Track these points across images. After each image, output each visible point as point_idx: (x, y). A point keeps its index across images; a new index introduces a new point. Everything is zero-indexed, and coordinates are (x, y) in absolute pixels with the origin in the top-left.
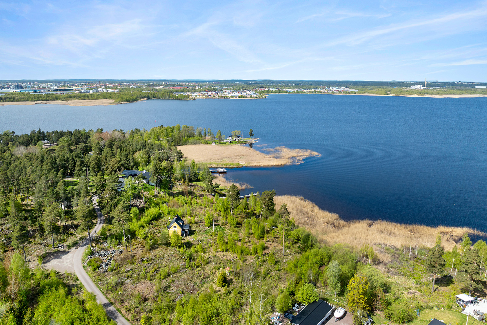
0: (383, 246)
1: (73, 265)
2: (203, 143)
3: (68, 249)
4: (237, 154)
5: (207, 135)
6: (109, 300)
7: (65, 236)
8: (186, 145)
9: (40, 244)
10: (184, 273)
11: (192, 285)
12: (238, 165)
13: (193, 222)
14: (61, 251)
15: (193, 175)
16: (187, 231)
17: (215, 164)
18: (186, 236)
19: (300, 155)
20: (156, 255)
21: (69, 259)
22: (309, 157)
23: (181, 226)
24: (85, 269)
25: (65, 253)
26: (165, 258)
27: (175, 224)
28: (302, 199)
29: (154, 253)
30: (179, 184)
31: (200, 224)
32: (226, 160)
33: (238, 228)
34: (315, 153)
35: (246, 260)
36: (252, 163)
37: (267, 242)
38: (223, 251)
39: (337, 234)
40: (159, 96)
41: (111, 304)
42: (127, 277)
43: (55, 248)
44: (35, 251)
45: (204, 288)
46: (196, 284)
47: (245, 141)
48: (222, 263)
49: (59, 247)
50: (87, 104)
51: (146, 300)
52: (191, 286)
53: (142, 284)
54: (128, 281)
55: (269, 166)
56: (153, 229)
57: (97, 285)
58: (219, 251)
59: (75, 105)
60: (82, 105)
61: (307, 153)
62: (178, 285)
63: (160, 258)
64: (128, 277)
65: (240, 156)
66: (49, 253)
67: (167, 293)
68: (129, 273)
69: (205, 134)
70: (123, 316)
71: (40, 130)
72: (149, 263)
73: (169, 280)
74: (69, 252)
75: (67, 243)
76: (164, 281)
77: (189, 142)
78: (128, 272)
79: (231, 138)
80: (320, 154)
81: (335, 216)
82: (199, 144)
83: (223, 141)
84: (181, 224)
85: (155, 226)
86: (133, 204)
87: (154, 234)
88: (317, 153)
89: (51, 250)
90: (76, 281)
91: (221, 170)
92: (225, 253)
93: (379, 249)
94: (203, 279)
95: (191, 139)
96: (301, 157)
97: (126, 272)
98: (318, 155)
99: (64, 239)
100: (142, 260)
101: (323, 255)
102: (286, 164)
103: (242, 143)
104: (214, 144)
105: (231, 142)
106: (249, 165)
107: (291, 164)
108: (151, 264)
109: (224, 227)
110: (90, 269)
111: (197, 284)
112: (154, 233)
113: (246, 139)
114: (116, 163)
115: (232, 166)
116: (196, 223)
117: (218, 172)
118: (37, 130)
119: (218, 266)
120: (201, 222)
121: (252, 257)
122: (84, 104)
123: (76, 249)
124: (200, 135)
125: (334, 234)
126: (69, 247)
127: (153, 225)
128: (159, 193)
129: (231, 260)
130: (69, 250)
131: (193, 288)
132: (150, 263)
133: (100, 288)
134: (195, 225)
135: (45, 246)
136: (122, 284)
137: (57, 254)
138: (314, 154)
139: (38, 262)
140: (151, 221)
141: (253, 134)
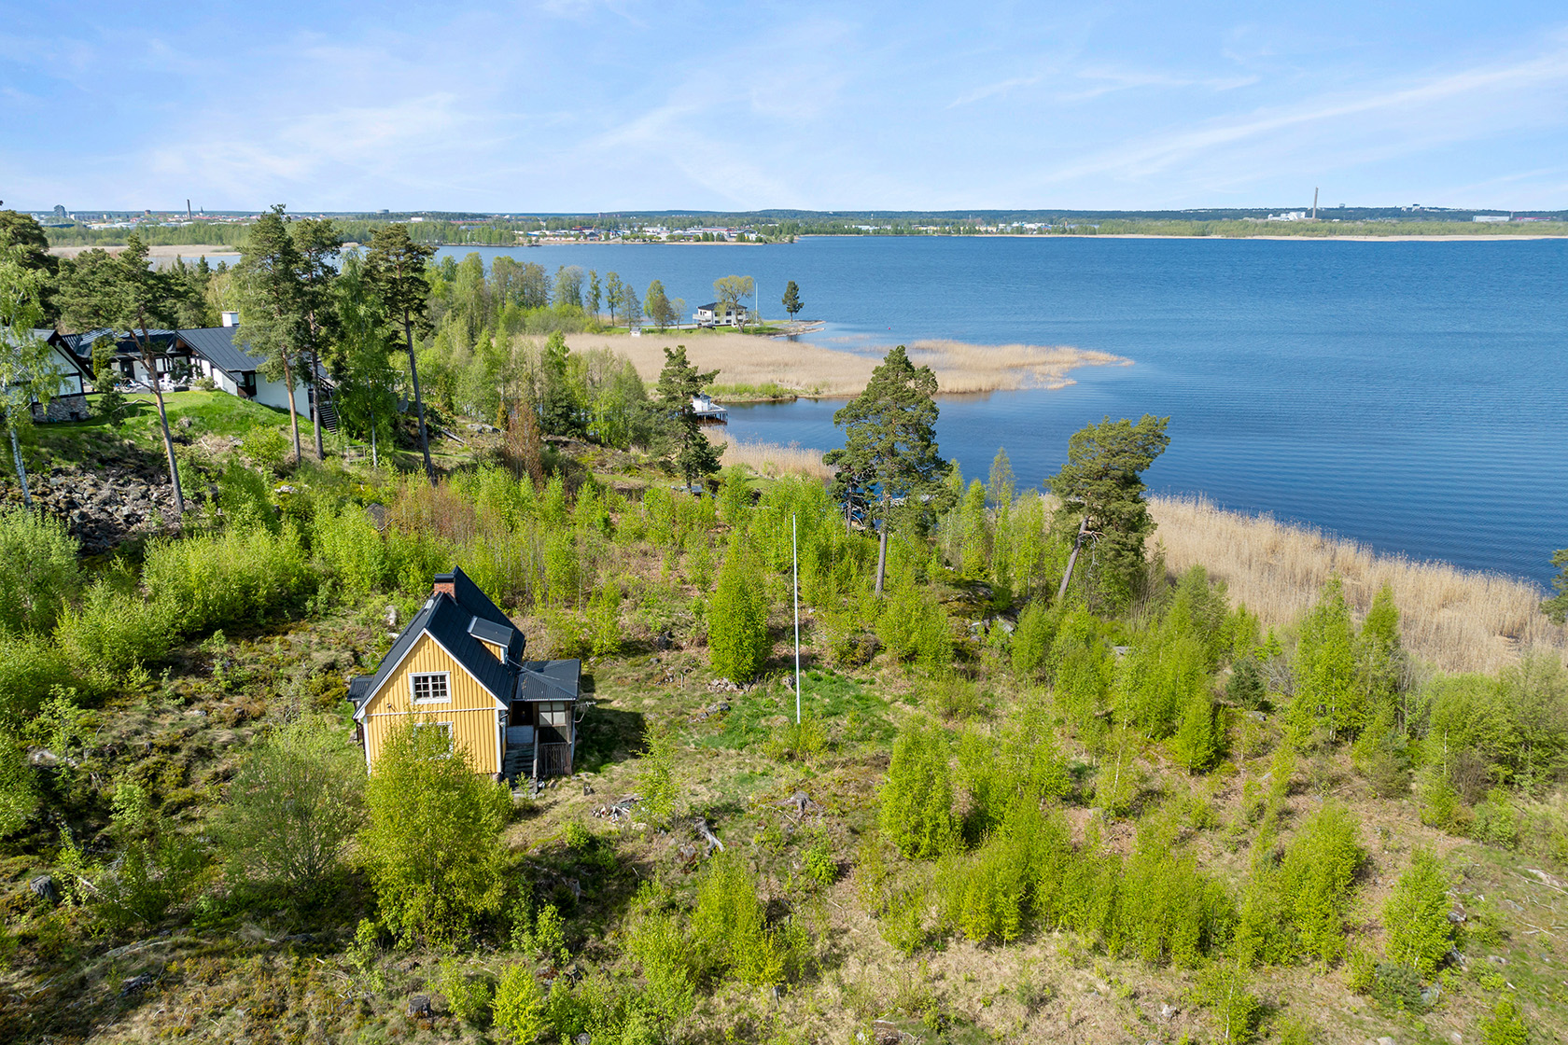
2: (587, 328)
5: (603, 303)
12: (773, 391)
13: (603, 640)
16: (559, 719)
18: (550, 771)
23: (499, 677)
27: (433, 657)
30: (477, 427)
31: (664, 655)
38: (994, 939)
56: (194, 713)
69: (597, 296)
79: (709, 313)
82: (573, 331)
84: (500, 654)
85: (235, 687)
86: (72, 504)
87: (202, 774)
91: (700, 407)
95: (534, 315)
98: (1120, 362)
103: (758, 332)
104: (635, 334)
105: (710, 327)
109: (857, 675)
112: (204, 754)
115: (746, 398)
116: (630, 649)
120: (667, 645)
124: (574, 298)
127: (206, 674)
134: (623, 666)
141: (799, 301)
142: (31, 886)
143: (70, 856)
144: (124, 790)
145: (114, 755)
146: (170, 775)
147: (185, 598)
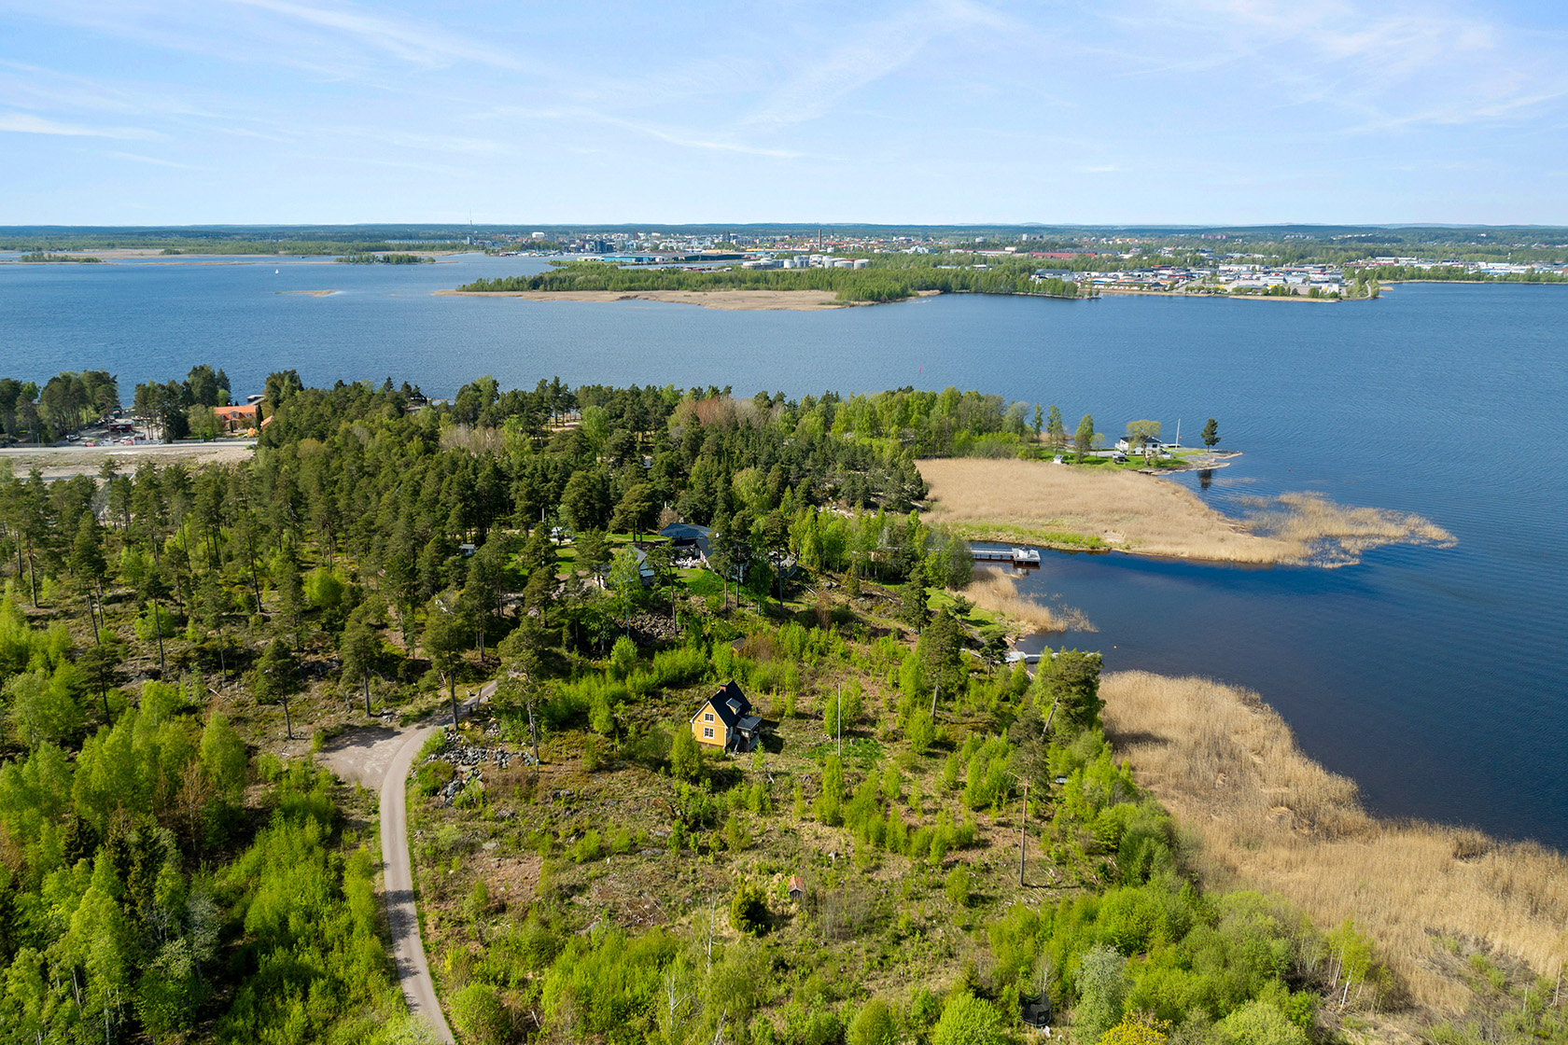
0: (1470, 948)
1: (386, 769)
3: (401, 726)
4: (1117, 505)
6: (416, 885)
7: (407, 690)
8: (963, 456)
9: (342, 699)
10: (650, 860)
11: (652, 899)
12: (1093, 543)
14: (383, 726)
15: (905, 561)
16: (747, 735)
17: (1017, 530)
18: (742, 749)
19: (1362, 531)
20: (600, 790)
21: (388, 750)
22: (1397, 546)
23: (732, 720)
24: (407, 788)
25: (389, 733)
26: (621, 804)
27: (712, 710)
28: (1250, 703)
29: (602, 780)
30: (828, 584)
31: (812, 721)
32: (1066, 521)
33: (933, 760)
34: (1434, 532)
35: (878, 867)
36: (1151, 543)
37: (1000, 824)
39: (1294, 856)
40: (982, 281)
41: (415, 896)
42: (490, 833)
43: (371, 715)
44: (323, 716)
45: (684, 920)
46: (670, 901)
47: (1179, 459)
48: (794, 858)
49: (383, 714)
50: (754, 304)
51: (502, 909)
52: (647, 902)
53: (520, 863)
54: (490, 845)
55: (1210, 560)
56: (654, 710)
57: (411, 838)
58: (813, 820)
59: (720, 306)
60: (739, 305)
61: (1393, 531)
62: (611, 891)
63: (608, 800)
64: (494, 835)
65: (1126, 511)
66: (352, 727)
67: (570, 904)
68: (502, 825)
69: (1039, 425)
70: (422, 937)
71: (557, 380)
72: (569, 809)
73: (594, 869)
74: (399, 733)
75: (408, 709)
76: (581, 868)
77: (972, 449)
78: (503, 819)
79: (1127, 445)
80: (1454, 538)
81: (1343, 786)
82: (1008, 456)
83: (1092, 453)
84: (735, 711)
86: (642, 627)
88: (1443, 531)
89: (360, 719)
90: (369, 814)
91: (1022, 555)
92: (827, 830)
93: (1440, 955)
94: (698, 892)
95: (984, 440)
96: (1359, 543)
97: (496, 820)
98: (1443, 542)
99: (404, 698)
100: (556, 796)
101: (1153, 919)
102: (1280, 561)
103: (1161, 465)
104: (1057, 461)
105: (1122, 459)
106: (1137, 549)
107: (1301, 563)
108: (575, 811)
109: (887, 745)
110: (417, 788)
111: (673, 903)
113: (1184, 453)
114: (636, 501)
115: (1070, 547)
116: (799, 716)
117: (1011, 559)
118: (551, 381)
119: (773, 864)
120: (816, 718)
121: (907, 863)
122: (748, 304)
123: (419, 728)
124: (1020, 427)
125: (1283, 853)
126: (406, 720)
128: (739, 605)
129: (832, 855)
130: (402, 730)
131: (653, 909)
132: (574, 807)
133: (412, 846)
134: (793, 722)
135: (352, 707)
136: (472, 848)
137: (369, 734)
138: (1424, 537)
139: (312, 745)
140: (661, 686)
141: (1216, 436)
142: (609, 745)
143: (617, 740)
144: (632, 728)
145: (632, 718)
146: (644, 727)
147: (661, 673)
